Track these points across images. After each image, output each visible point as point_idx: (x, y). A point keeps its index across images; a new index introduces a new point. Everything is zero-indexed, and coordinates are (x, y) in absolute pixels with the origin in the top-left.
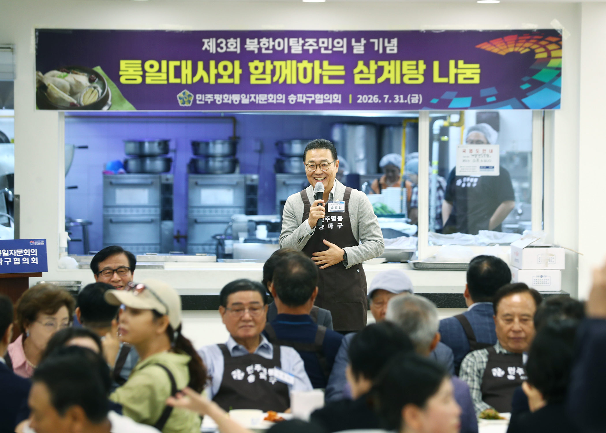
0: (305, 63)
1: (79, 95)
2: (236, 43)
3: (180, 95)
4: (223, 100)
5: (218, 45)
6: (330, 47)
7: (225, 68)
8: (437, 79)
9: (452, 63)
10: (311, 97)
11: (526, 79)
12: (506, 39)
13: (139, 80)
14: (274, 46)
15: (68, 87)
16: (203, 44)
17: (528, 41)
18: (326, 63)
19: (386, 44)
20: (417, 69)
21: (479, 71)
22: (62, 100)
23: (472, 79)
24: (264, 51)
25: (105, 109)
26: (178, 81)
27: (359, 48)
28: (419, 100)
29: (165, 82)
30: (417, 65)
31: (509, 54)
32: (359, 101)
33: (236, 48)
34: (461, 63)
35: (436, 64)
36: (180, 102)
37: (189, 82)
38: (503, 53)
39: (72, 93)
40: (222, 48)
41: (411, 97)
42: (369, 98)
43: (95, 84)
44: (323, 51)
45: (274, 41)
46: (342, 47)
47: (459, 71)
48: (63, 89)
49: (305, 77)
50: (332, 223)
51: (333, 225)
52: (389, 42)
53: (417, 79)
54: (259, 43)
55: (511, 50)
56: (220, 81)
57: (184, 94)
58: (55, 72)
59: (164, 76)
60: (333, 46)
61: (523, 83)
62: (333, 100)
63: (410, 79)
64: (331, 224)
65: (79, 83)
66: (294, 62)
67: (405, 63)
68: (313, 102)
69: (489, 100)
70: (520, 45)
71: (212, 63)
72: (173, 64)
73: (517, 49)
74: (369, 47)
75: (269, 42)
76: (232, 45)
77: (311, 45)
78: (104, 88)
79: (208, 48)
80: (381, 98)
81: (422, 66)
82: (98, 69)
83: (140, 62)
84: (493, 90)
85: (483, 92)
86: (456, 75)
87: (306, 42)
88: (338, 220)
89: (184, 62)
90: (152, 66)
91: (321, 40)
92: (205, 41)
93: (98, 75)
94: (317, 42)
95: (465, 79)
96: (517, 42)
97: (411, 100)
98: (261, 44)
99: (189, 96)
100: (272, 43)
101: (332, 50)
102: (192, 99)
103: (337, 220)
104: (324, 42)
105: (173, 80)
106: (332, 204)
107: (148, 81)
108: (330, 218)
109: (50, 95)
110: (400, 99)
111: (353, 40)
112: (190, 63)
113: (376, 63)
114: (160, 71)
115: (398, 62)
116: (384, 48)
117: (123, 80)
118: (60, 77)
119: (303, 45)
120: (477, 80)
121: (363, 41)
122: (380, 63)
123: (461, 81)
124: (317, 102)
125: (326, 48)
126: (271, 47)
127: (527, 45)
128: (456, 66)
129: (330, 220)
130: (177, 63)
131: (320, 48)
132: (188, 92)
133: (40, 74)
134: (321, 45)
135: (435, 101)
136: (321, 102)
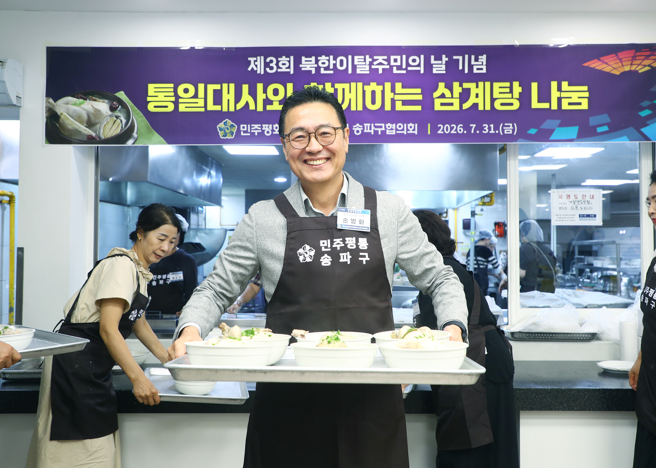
0: (373, 86)
1: (98, 126)
2: (289, 62)
3: (221, 125)
4: (273, 130)
5: (267, 65)
6: (404, 66)
7: (276, 92)
8: (535, 104)
9: (554, 84)
10: (381, 127)
11: (646, 103)
12: (621, 55)
13: (171, 108)
14: (335, 65)
15: (85, 117)
16: (249, 63)
17: (647, 57)
18: (398, 85)
19: (473, 62)
20: (511, 92)
21: (587, 94)
22: (78, 132)
23: (580, 104)
24: (323, 71)
25: (130, 143)
26: (218, 108)
27: (439, 68)
28: (513, 130)
29: (203, 110)
30: (511, 88)
31: (624, 74)
32: (440, 132)
33: (289, 67)
34: (565, 85)
35: (534, 86)
36: (221, 134)
37: (232, 109)
38: (617, 73)
39: (90, 124)
40: (272, 68)
41: (504, 126)
42: (452, 128)
43: (117, 113)
44: (395, 71)
45: (335, 59)
46: (419, 65)
47: (563, 95)
48: (79, 118)
49: (373, 102)
50: (348, 253)
51: (351, 257)
52: (477, 60)
53: (511, 104)
54: (317, 61)
55: (627, 69)
56: (269, 108)
57: (225, 124)
58: (70, 99)
59: (201, 103)
60: (408, 65)
61: (643, 109)
62: (408, 130)
63: (502, 104)
64: (346, 254)
65: (98, 112)
66: (360, 85)
67: (496, 85)
68: (384, 132)
69: (599, 130)
70: (638, 62)
71: (260, 86)
72: (211, 88)
73: (633, 68)
74: (452, 65)
75: (329, 60)
76: (284, 64)
77: (380, 64)
78: (128, 117)
79: (255, 69)
80: (467, 127)
81: (517, 89)
82: (121, 95)
83: (172, 85)
84: (605, 118)
85: (593, 120)
86: (560, 100)
87: (374, 60)
88: (360, 247)
89: (225, 86)
90: (186, 91)
91: (392, 58)
92: (252, 59)
93: (120, 102)
94: (388, 60)
95: (570, 104)
96: (634, 58)
97: (503, 130)
98: (320, 64)
99: (232, 126)
100: (332, 62)
101: (406, 69)
102: (235, 130)
103: (357, 246)
104: (396, 60)
105: (211, 107)
106: (345, 214)
107: (182, 108)
108: (344, 241)
109: (63, 126)
110: (489, 129)
111: (432, 57)
112: (232, 86)
113: (461, 85)
114: (196, 96)
115: (488, 84)
116: (471, 67)
117: (151, 107)
118: (75, 104)
119: (371, 64)
120: (585, 106)
121: (445, 59)
122: (466, 85)
123: (565, 106)
124: (388, 132)
125: (399, 68)
126: (331, 67)
127: (647, 62)
128: (559, 89)
129: (343, 245)
130: (218, 87)
131: (392, 67)
132: (230, 122)
133: (51, 100)
134: (392, 63)
135: (533, 131)
136: (394, 132)
